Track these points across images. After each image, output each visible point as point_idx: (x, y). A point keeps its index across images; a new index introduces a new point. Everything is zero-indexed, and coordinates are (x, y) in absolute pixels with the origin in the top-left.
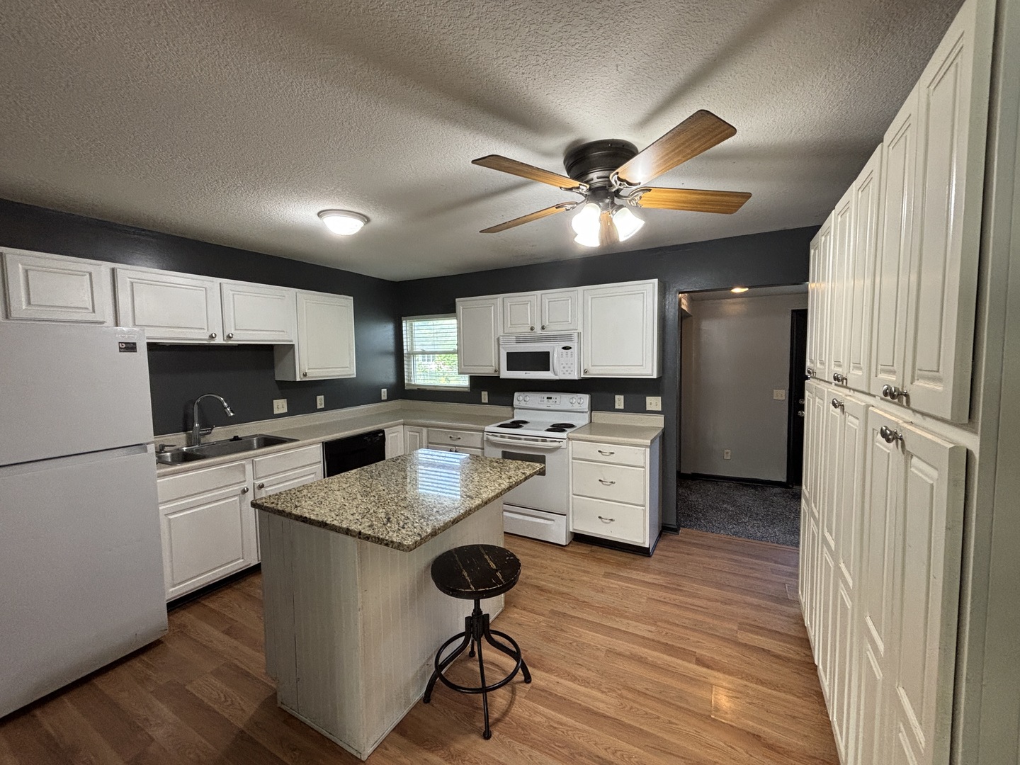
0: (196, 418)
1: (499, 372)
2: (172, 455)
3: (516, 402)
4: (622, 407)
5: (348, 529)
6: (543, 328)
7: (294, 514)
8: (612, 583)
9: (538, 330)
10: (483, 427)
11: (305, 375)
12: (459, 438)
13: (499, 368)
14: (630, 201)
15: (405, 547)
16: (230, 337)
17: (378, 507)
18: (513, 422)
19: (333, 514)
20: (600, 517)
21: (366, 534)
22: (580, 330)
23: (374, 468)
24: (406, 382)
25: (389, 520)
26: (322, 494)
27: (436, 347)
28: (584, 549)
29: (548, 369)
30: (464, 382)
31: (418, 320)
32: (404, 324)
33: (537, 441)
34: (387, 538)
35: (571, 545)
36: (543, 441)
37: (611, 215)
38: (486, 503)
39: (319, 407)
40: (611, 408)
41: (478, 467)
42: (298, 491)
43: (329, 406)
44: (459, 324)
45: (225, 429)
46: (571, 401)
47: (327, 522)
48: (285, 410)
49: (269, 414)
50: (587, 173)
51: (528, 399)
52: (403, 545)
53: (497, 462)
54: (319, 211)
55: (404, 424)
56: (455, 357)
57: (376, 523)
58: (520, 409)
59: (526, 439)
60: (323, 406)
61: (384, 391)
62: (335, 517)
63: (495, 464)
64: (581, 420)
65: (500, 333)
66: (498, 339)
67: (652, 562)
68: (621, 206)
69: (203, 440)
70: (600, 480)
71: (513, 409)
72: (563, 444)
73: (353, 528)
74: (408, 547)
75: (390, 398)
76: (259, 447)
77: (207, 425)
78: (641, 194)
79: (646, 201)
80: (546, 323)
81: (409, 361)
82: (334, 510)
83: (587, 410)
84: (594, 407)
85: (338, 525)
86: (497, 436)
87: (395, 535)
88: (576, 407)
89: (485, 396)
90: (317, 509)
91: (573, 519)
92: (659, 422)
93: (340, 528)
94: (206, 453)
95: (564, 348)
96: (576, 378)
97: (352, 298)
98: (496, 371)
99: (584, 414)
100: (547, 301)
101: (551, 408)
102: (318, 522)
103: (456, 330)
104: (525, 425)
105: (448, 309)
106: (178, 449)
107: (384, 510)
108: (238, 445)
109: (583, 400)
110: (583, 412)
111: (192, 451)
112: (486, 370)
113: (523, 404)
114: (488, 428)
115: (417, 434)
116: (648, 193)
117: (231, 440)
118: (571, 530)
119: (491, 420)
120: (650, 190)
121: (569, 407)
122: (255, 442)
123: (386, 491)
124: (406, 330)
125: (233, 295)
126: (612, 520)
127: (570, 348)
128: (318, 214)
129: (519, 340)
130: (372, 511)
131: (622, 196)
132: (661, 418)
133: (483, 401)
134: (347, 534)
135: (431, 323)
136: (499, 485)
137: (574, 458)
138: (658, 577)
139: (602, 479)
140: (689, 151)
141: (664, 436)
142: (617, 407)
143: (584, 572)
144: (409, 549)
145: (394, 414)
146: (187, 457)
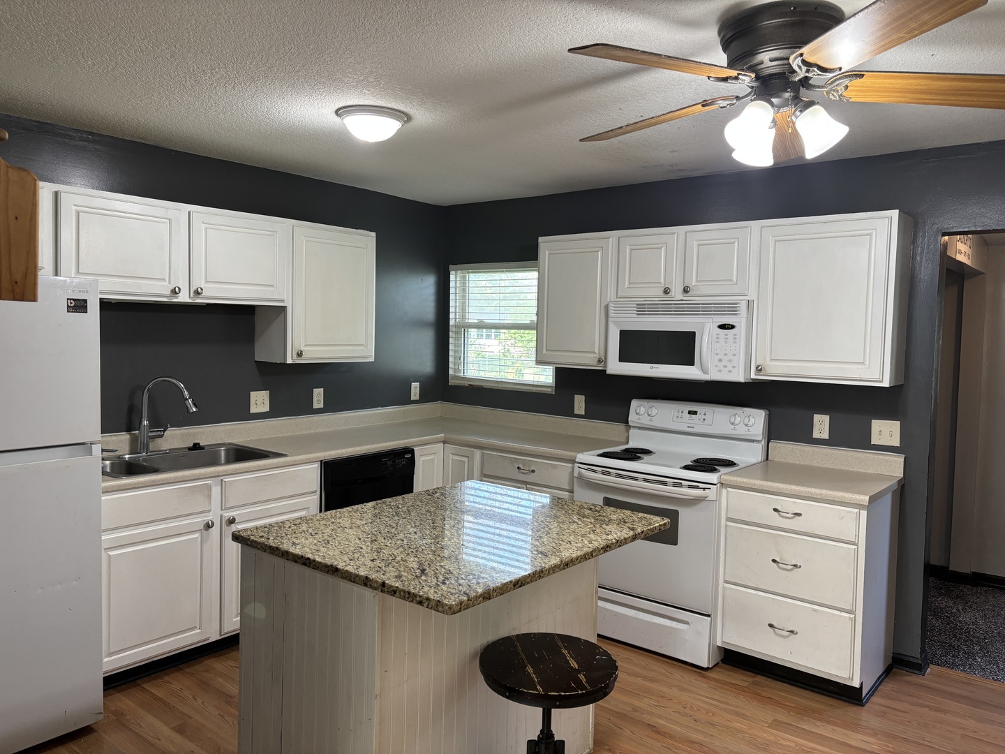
0: (145, 413)
1: (606, 362)
2: (112, 465)
3: (632, 417)
4: (826, 436)
5: (366, 577)
6: (686, 290)
7: (292, 554)
8: (784, 739)
9: (677, 293)
10: (573, 454)
11: (300, 355)
12: (533, 471)
13: (606, 358)
14: (828, 93)
15: (446, 608)
16: (199, 293)
17: (408, 555)
18: (627, 451)
19: (346, 558)
20: (771, 626)
21: (391, 586)
22: (752, 296)
23: (401, 502)
24: (451, 372)
25: (423, 571)
26: (328, 530)
27: (502, 316)
28: (741, 678)
29: (692, 363)
30: (544, 377)
31: (476, 271)
32: (452, 277)
33: (665, 484)
34: (421, 593)
35: (716, 669)
36: (675, 485)
37: (794, 118)
38: (567, 565)
39: (316, 406)
40: (804, 435)
41: (558, 514)
42: (295, 525)
43: (332, 405)
44: (540, 280)
45: (181, 431)
46: (732, 420)
47: (339, 567)
48: (266, 408)
49: (243, 413)
50: (752, 53)
51: (654, 411)
52: (443, 605)
53: (591, 509)
54: (337, 107)
55: (444, 442)
56: (532, 335)
57: (406, 574)
58: (639, 428)
59: (645, 480)
60: (321, 406)
61: (415, 386)
62: (348, 562)
63: (587, 512)
64: (749, 455)
65: (611, 295)
66: (607, 307)
67: (865, 715)
68: (810, 104)
69: (152, 446)
70: (774, 561)
71: (628, 427)
72: (711, 493)
73: (374, 577)
74: (450, 607)
75: (425, 397)
76: (228, 461)
77: (159, 424)
78: (846, 82)
79: (856, 92)
80: (693, 282)
81: (457, 339)
82: (346, 553)
83: (760, 438)
84: (774, 432)
85: (353, 571)
86: (595, 471)
87: (432, 591)
88: (741, 431)
89: (580, 403)
90: (322, 549)
91: (723, 625)
92: (894, 467)
93: (357, 576)
94: (156, 466)
95: (722, 327)
96: (742, 380)
97: (374, 234)
98: (600, 361)
99: (755, 444)
100: (695, 243)
101: (696, 430)
102: (326, 566)
103: (535, 289)
104: (646, 458)
105: (525, 255)
106: (119, 457)
107: (416, 559)
108: (198, 455)
109: (754, 420)
110: (753, 441)
111: (139, 460)
112: (585, 360)
113: (645, 421)
114: (581, 457)
115: (466, 460)
116: (858, 80)
117: (190, 449)
118: (719, 644)
119: (588, 444)
120: (862, 76)
121: (728, 430)
122: (223, 454)
123: (419, 534)
124: (456, 287)
125: (206, 229)
126: (792, 632)
127: (733, 327)
128: (337, 112)
129: (642, 310)
130: (399, 559)
131: (814, 86)
132: (899, 460)
133: (576, 412)
134: (365, 585)
135: (497, 276)
136: (590, 542)
137: (729, 519)
138: (872, 740)
139: (778, 559)
140: (914, 25)
141: (902, 491)
142: (816, 435)
143: (737, 714)
144: (452, 611)
145: (428, 425)
146: (131, 469)
